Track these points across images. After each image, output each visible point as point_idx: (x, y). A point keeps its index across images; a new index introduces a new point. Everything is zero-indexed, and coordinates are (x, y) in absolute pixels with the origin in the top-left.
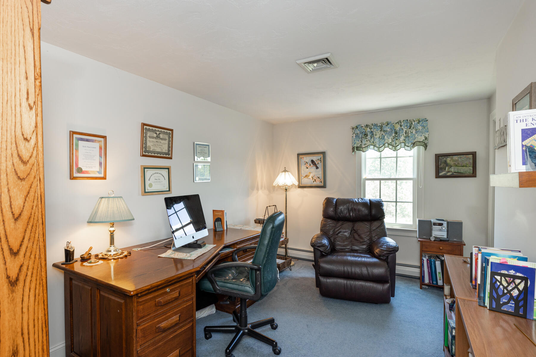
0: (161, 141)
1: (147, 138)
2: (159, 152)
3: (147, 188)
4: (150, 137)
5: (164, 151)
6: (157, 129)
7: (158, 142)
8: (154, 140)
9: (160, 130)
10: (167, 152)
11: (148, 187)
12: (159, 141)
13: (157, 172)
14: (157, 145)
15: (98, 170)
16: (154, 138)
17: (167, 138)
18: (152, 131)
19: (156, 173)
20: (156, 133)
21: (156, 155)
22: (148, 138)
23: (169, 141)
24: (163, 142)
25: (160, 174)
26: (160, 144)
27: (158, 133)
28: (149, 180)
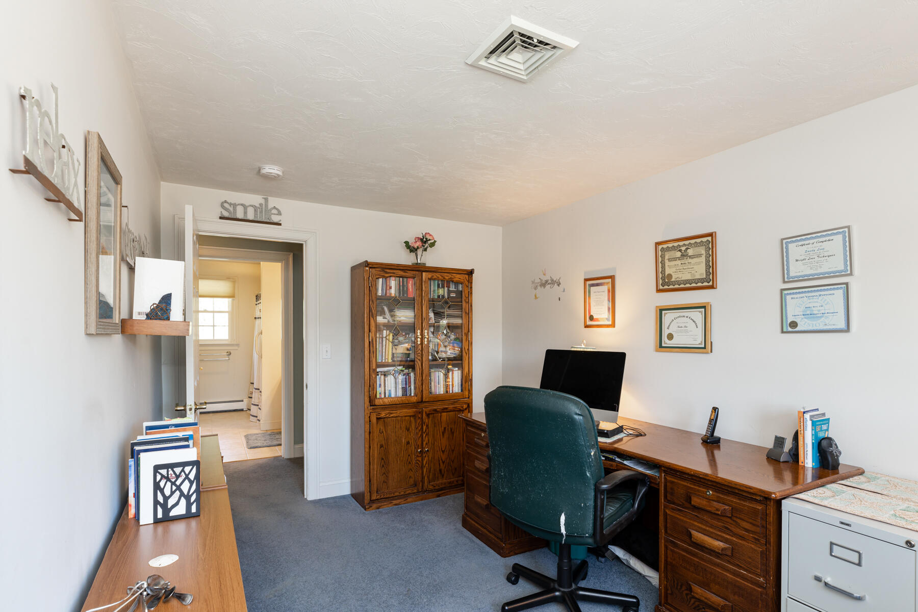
0: (690, 260)
1: (665, 263)
2: (687, 280)
3: (664, 341)
4: (670, 260)
5: (698, 277)
6: (681, 243)
7: (685, 263)
8: (678, 262)
9: (687, 242)
10: (705, 277)
11: (667, 340)
12: (687, 262)
13: (682, 314)
14: (683, 269)
15: (607, 317)
16: (678, 259)
17: (703, 252)
18: (674, 248)
19: (679, 317)
20: (680, 251)
21: (682, 286)
22: (667, 261)
23: (708, 256)
24: (695, 260)
25: (687, 317)
26: (689, 267)
27: (683, 249)
28: (668, 328)
